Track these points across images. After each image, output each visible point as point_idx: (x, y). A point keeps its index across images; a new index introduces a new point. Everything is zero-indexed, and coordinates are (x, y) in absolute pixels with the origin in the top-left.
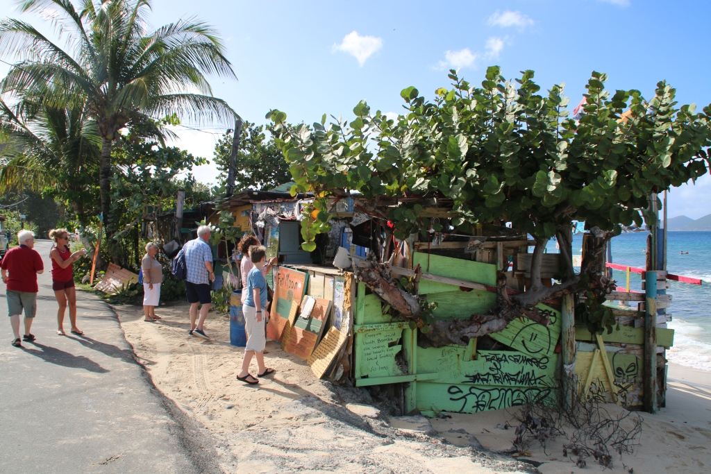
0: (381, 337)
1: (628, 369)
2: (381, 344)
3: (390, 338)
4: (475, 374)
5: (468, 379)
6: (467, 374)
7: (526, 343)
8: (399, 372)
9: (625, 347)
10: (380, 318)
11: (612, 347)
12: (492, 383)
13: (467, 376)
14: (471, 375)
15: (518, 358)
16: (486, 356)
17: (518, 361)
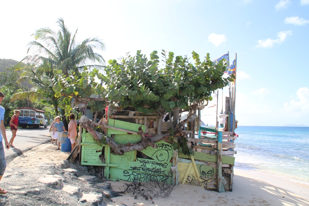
0: (93, 148)
1: (208, 172)
2: (93, 151)
3: (97, 149)
4: (135, 167)
5: (131, 168)
6: (131, 166)
7: (158, 157)
8: (101, 162)
9: (207, 163)
10: (93, 141)
11: (200, 162)
12: (141, 171)
13: (131, 167)
14: (133, 167)
15: (154, 162)
16: (140, 160)
17: (154, 164)
